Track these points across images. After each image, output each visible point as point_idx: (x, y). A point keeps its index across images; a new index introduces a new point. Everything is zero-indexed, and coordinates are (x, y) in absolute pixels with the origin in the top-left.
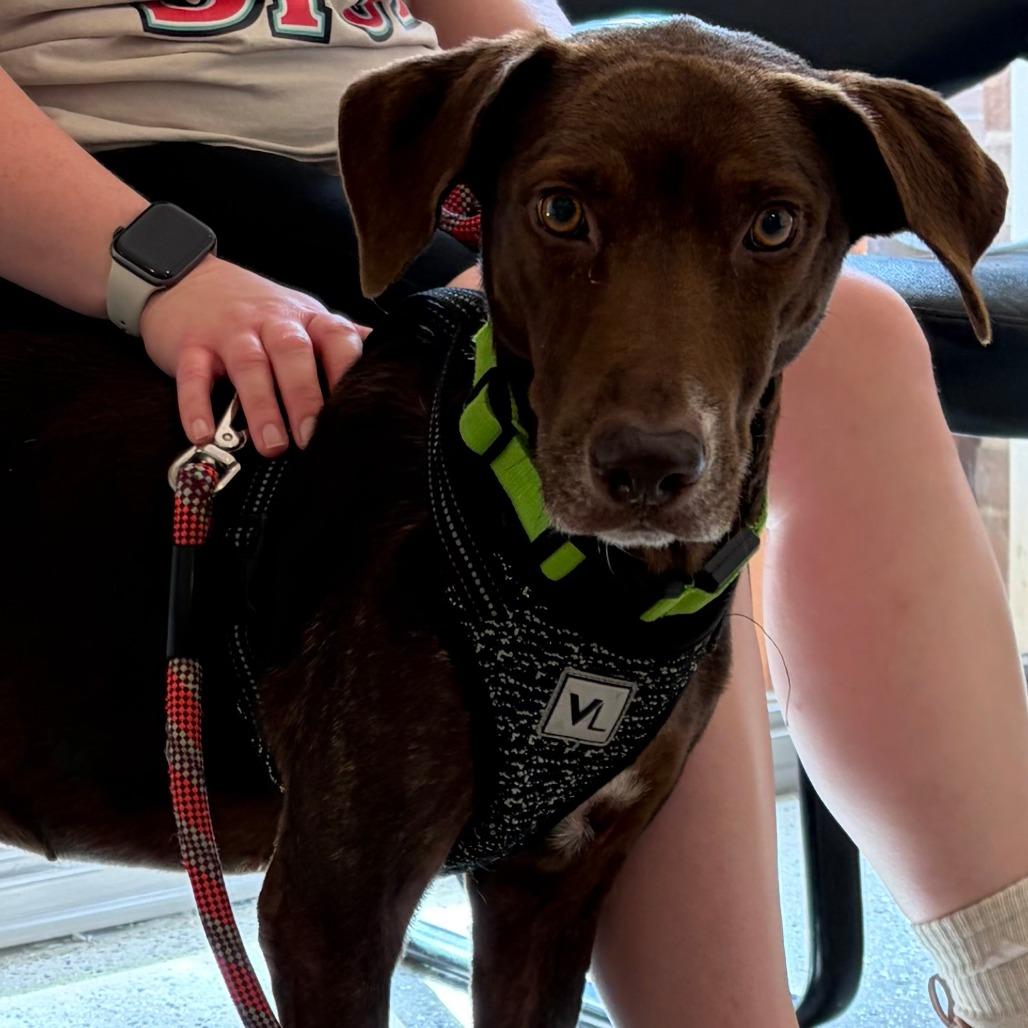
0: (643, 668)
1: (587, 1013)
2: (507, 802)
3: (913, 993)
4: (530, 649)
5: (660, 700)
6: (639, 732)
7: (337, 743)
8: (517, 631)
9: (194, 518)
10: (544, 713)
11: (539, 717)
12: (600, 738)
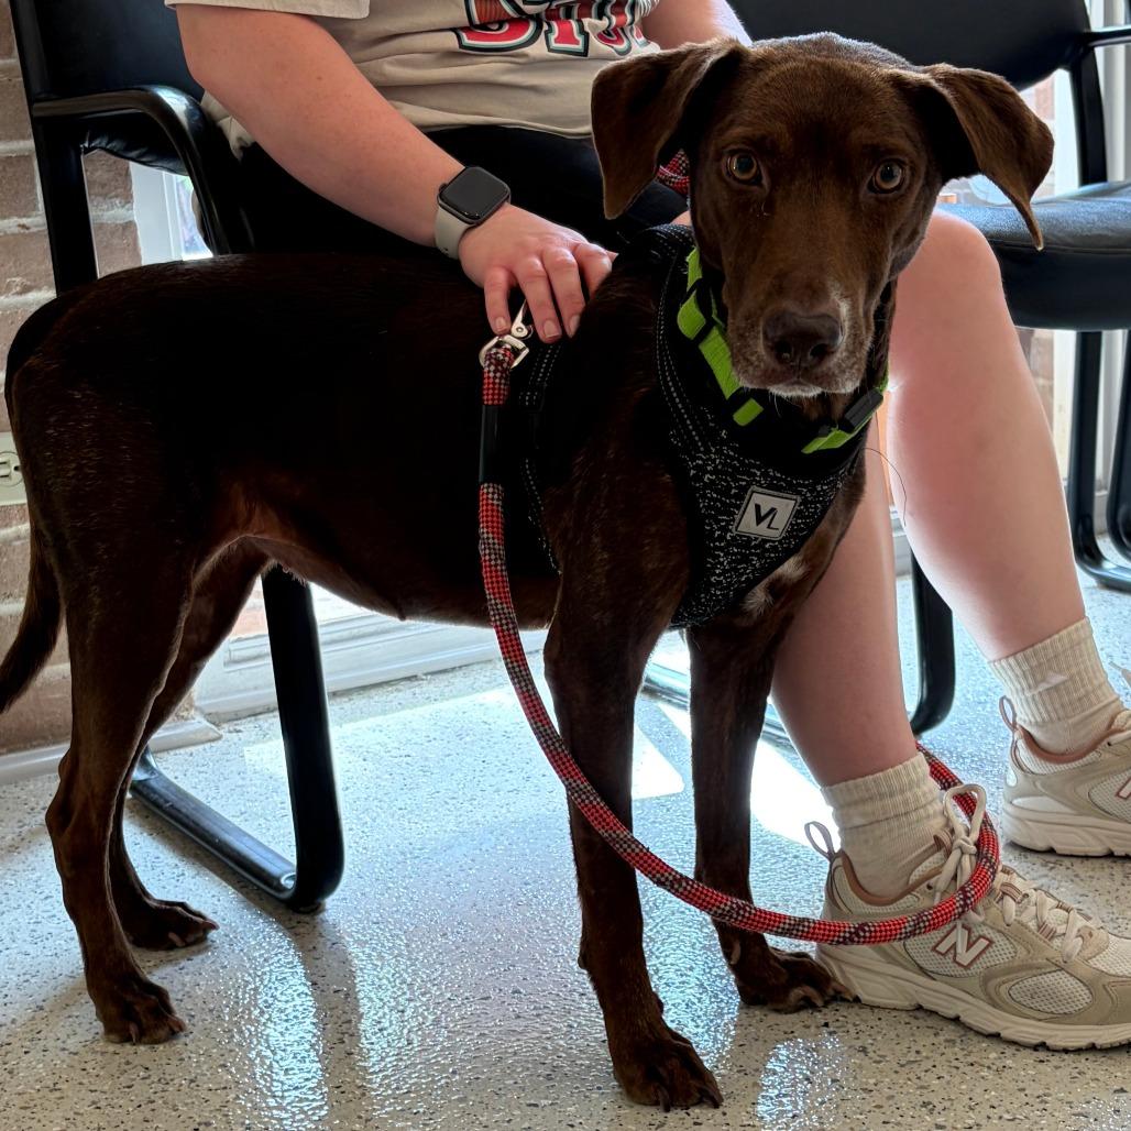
0: (804, 486)
1: (768, 724)
2: (712, 579)
3: (989, 709)
4: (726, 473)
5: (816, 508)
6: (803, 530)
7: (596, 540)
8: (718, 461)
9: (497, 386)
10: (737, 517)
11: (734, 520)
12: (775, 534)
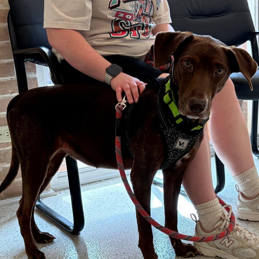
0: (191, 137)
1: (181, 191)
2: (169, 158)
3: (233, 187)
4: (173, 134)
5: (193, 142)
6: (190, 147)
7: (143, 149)
8: (171, 131)
9: (119, 114)
10: (175, 144)
11: (174, 145)
12: (184, 148)
